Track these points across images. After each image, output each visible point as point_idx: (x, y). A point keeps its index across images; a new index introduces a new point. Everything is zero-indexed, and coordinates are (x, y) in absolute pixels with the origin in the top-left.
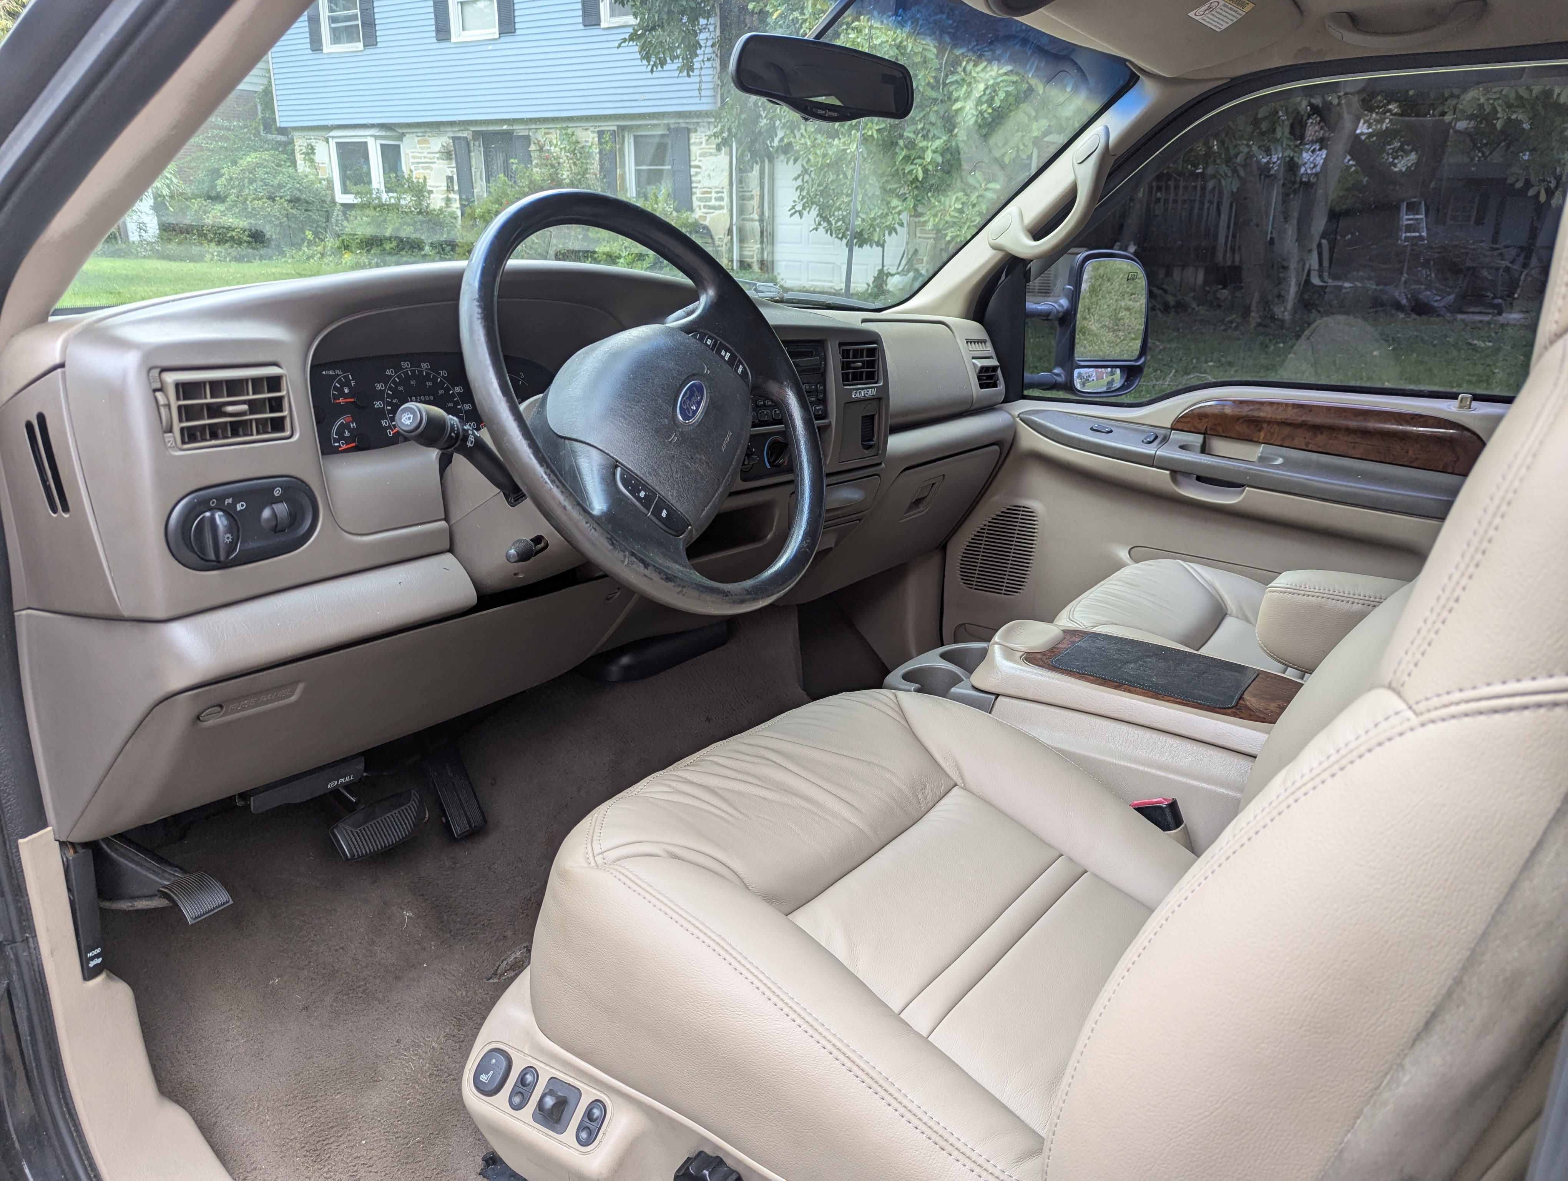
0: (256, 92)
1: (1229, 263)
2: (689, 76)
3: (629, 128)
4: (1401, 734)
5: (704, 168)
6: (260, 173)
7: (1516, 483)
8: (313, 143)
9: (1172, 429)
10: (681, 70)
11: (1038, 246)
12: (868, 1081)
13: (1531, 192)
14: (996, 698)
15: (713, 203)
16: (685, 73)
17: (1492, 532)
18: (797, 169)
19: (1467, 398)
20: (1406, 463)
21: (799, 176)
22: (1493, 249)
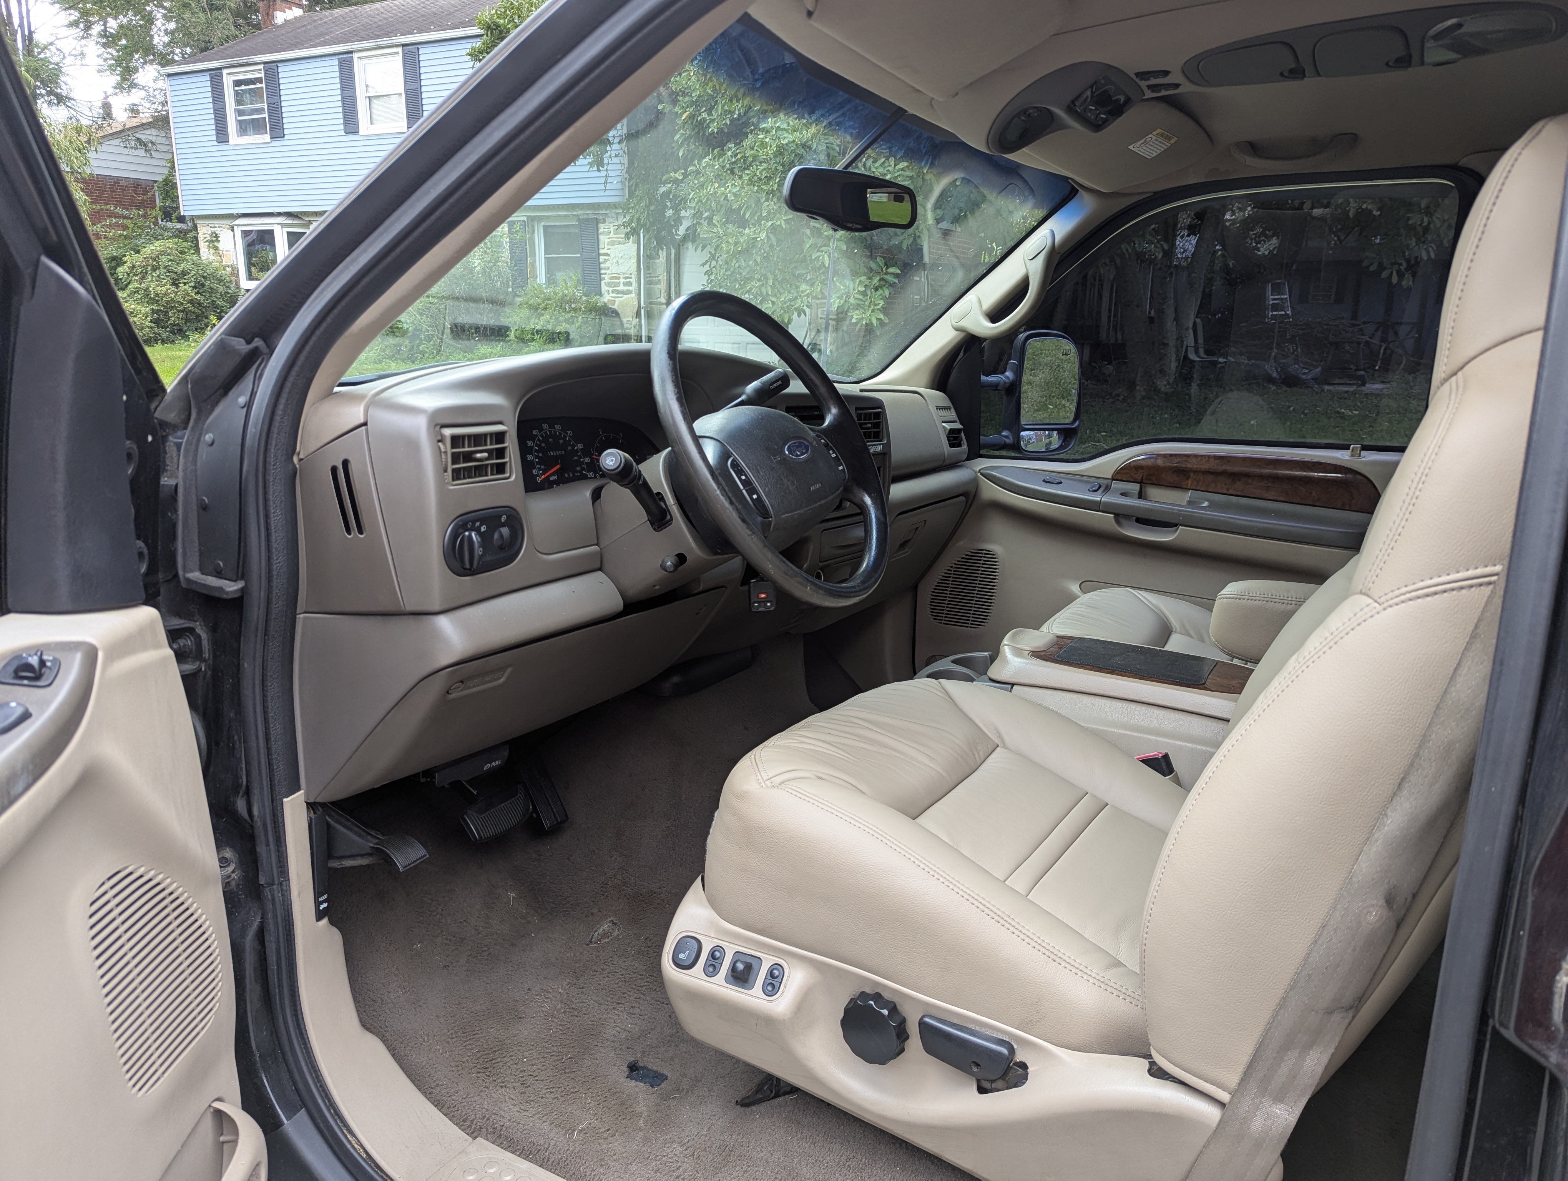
0: (155, 182)
1: (1112, 341)
2: (599, 170)
3: (539, 219)
4: (1371, 617)
5: (612, 255)
6: (164, 260)
7: (1430, 464)
8: (218, 231)
9: (1113, 479)
10: (591, 165)
11: (997, 327)
12: (996, 917)
13: (1384, 275)
14: (1012, 687)
15: (621, 287)
16: (595, 168)
17: (1417, 493)
18: (706, 255)
19: (1357, 448)
20: (1310, 503)
21: (707, 262)
22: (1354, 325)
